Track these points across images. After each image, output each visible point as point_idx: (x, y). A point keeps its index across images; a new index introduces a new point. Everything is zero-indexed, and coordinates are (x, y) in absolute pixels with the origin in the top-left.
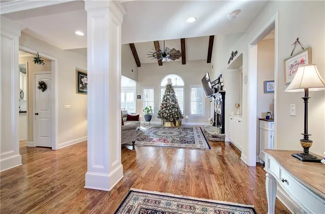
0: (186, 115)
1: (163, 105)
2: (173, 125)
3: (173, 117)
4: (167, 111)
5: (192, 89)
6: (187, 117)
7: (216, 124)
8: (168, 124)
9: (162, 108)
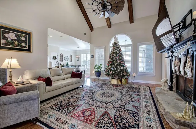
0: (133, 73)
1: (109, 62)
2: (120, 83)
3: (118, 75)
4: (112, 69)
5: (140, 47)
6: (134, 74)
7: (174, 89)
8: (114, 82)
9: (109, 66)
